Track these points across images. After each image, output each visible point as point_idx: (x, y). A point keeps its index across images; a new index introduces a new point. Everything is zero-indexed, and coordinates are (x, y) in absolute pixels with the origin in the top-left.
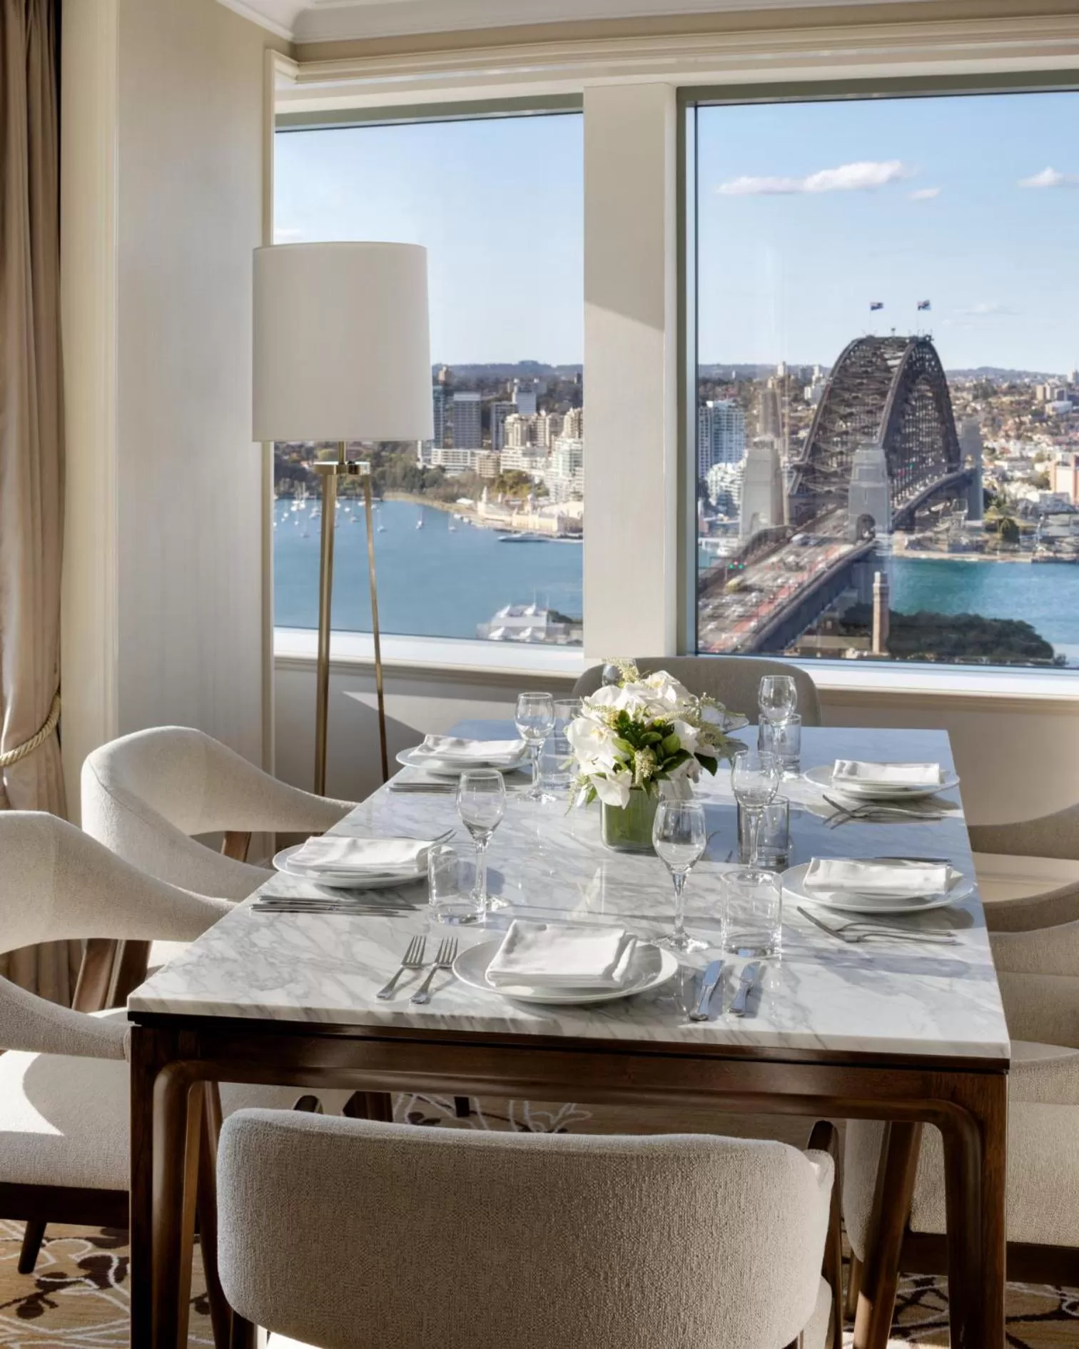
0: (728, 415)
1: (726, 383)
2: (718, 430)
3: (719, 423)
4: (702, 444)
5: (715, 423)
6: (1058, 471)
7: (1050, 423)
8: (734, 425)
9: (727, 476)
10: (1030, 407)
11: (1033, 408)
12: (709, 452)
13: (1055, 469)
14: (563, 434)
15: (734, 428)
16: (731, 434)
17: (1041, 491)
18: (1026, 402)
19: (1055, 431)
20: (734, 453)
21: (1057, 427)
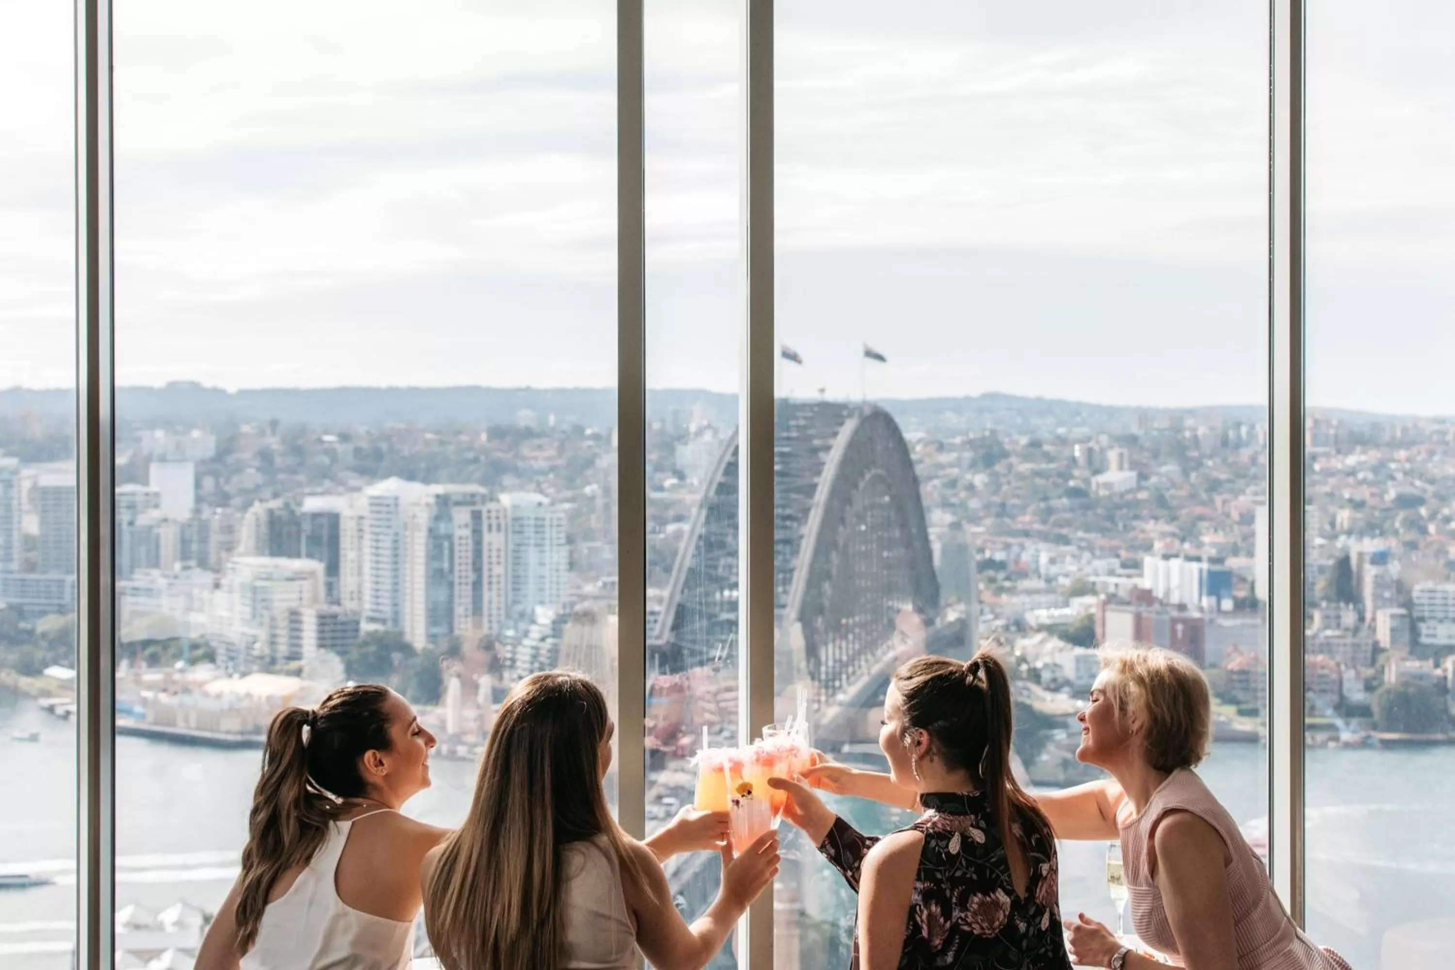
0: (536, 519)
1: (539, 435)
2: (519, 545)
3: (521, 532)
4: (490, 570)
5: (514, 532)
6: (1109, 615)
7: (1100, 511)
8: (547, 536)
9: (534, 628)
10: (1066, 480)
11: (1072, 483)
12: (502, 585)
13: (1104, 611)
14: (241, 549)
15: (547, 542)
16: (542, 552)
17: (1079, 651)
18: (1060, 475)
19: (1108, 524)
20: (547, 586)
21: (1111, 518)
